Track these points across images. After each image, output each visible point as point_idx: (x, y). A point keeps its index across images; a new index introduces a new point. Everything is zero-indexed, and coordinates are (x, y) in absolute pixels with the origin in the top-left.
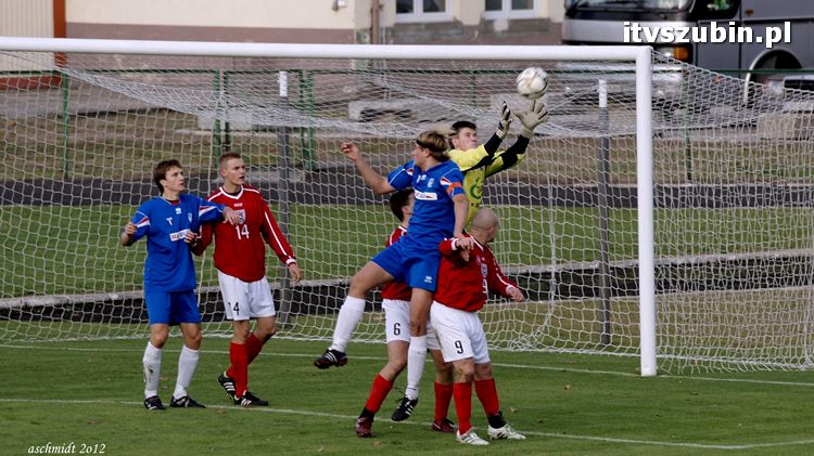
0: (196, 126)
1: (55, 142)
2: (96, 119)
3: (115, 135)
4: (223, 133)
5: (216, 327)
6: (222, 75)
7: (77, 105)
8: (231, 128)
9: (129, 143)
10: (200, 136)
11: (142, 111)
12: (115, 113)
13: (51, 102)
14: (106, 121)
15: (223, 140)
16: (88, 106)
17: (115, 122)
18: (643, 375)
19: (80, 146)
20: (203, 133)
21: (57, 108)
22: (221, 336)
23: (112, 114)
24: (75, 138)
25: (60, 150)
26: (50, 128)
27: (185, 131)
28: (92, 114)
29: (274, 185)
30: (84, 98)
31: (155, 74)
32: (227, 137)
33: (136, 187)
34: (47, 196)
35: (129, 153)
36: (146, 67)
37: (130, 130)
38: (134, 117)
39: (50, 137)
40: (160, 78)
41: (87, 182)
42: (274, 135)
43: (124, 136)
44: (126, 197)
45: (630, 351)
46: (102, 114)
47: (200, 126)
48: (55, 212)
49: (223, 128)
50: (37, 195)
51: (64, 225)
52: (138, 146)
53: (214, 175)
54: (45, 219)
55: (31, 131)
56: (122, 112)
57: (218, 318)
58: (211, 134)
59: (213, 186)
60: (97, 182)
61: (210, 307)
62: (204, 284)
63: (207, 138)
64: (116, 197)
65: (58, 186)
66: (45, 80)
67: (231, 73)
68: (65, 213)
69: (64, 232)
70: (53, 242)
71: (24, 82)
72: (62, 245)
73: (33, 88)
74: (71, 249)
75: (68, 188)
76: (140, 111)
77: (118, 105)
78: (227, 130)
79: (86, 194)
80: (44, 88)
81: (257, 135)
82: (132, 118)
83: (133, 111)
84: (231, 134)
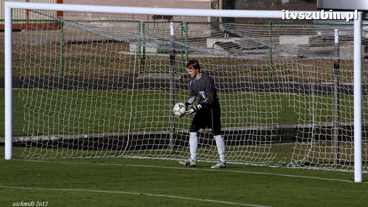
0: (128, 50)
1: (55, 57)
2: (77, 45)
3: (86, 54)
4: (142, 54)
5: (137, 153)
6: (142, 23)
7: (67, 38)
8: (146, 51)
9: (93, 58)
10: (130, 55)
11: (100, 42)
13: (54, 35)
14: (81, 46)
15: (142, 57)
17: (86, 47)
18: (355, 182)
19: (68, 59)
20: (132, 54)
21: (57, 39)
22: (140, 157)
23: (85, 43)
24: (66, 55)
25: (58, 61)
28: (74, 43)
29: (168, 80)
31: (108, 23)
32: (144, 55)
33: (96, 80)
34: (51, 84)
35: (93, 63)
36: (104, 19)
39: (53, 54)
41: (71, 77)
42: (168, 55)
43: (91, 54)
44: (91, 85)
45: (349, 169)
46: (80, 43)
47: (131, 50)
48: (55, 92)
49: (142, 50)
50: (46, 83)
51: (59, 99)
52: (98, 59)
53: (136, 75)
54: (50, 96)
55: (43, 51)
56: (90, 42)
57: (138, 148)
58: (135, 54)
59: (136, 81)
60: (76, 78)
61: (134, 143)
62: (131, 131)
63: (133, 56)
64: (85, 85)
65: (56, 79)
66: (51, 25)
67: (147, 22)
68: (60, 93)
69: (59, 103)
70: (53, 107)
71: (40, 25)
72: (58, 109)
73: (45, 29)
74: (62, 111)
75: (61, 80)
76: (99, 42)
77: (88, 38)
78: (144, 52)
79: (71, 83)
80: (50, 29)
81: (159, 55)
82: (94, 45)
83: (96, 41)
84: (146, 54)
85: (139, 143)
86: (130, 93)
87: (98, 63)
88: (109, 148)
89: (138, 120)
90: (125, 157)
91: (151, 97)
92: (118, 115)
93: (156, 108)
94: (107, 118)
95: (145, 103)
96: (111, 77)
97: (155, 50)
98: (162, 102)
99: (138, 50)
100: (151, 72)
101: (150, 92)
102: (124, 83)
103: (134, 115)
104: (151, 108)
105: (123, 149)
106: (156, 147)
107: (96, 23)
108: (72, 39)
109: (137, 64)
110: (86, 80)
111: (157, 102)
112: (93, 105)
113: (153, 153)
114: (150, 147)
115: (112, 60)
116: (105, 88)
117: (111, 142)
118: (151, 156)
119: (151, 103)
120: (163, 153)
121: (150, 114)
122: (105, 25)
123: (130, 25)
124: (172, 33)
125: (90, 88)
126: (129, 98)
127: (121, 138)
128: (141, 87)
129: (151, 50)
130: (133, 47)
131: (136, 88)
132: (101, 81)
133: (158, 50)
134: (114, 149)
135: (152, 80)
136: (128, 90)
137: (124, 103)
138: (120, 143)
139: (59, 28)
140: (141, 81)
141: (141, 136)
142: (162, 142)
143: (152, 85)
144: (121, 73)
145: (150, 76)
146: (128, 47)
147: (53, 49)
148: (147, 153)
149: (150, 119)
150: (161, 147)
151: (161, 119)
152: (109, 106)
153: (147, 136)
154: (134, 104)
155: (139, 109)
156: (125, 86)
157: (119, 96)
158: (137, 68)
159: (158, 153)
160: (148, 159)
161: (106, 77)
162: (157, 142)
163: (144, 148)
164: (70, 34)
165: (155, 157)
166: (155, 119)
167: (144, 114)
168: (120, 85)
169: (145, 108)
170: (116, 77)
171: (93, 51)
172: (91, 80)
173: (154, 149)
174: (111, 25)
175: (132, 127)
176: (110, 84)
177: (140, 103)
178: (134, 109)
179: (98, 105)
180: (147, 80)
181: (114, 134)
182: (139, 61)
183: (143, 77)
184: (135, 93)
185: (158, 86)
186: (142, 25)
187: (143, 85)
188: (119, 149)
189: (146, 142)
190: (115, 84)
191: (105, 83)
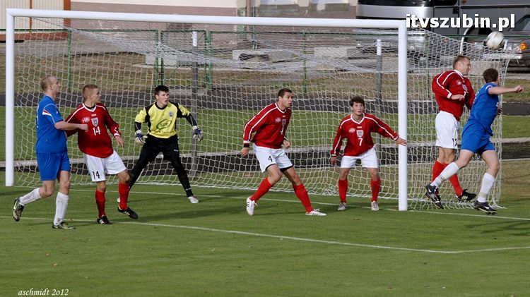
0: (144, 62)
1: (63, 70)
2: (87, 57)
3: (97, 67)
4: (160, 67)
5: (154, 178)
6: (159, 33)
7: (76, 50)
8: (164, 64)
9: (105, 71)
10: (146, 69)
11: (114, 53)
13: (62, 47)
14: (92, 59)
15: (160, 71)
16: (82, 50)
17: (97, 59)
18: (400, 210)
19: (77, 73)
20: (149, 67)
21: (64, 51)
22: (157, 184)
23: (96, 54)
24: (74, 68)
25: (65, 75)
26: (60, 62)
27: (137, 65)
28: (84, 55)
29: (189, 97)
30: (80, 45)
32: (162, 69)
33: (108, 97)
35: (105, 77)
36: (116, 28)
37: (106, 64)
38: (108, 57)
39: (60, 67)
40: (125, 35)
42: (189, 69)
43: (103, 68)
45: (393, 196)
46: (90, 55)
47: (147, 62)
49: (160, 63)
52: (110, 73)
55: (49, 64)
56: (101, 55)
57: (155, 173)
58: (153, 67)
63: (150, 69)
65: (64, 95)
66: (58, 34)
67: (165, 31)
68: (67, 111)
71: (46, 36)
73: (51, 39)
75: (69, 96)
76: (112, 53)
77: (99, 50)
78: (162, 65)
80: (57, 39)
81: (179, 68)
83: (108, 53)
84: (165, 67)
85: (157, 167)
87: (111, 78)
96: (126, 93)
97: (175, 63)
99: (155, 63)
102: (140, 99)
109: (155, 79)
113: (172, 179)
114: (169, 172)
115: (127, 74)
116: (119, 106)
118: (170, 183)
122: (119, 34)
124: (195, 44)
129: (171, 62)
130: (150, 59)
132: (114, 98)
133: (179, 62)
139: (67, 38)
144: (137, 88)
146: (145, 59)
148: (166, 178)
152: (123, 126)
156: (141, 104)
158: (154, 83)
160: (166, 185)
161: (120, 94)
163: (162, 173)
165: (174, 183)
168: (135, 102)
170: (131, 93)
176: (124, 101)
181: (128, 158)
182: (157, 75)
186: (159, 35)
190: (130, 102)
191: (119, 100)
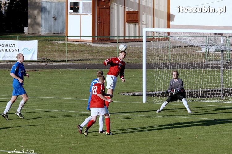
1: (166, 54)
3: (181, 52)
4: (208, 52)
5: (205, 99)
6: (207, 38)
8: (209, 50)
9: (184, 54)
10: (201, 53)
12: (181, 47)
13: (166, 43)
14: (178, 49)
17: (181, 49)
19: (172, 55)
20: (203, 52)
21: (167, 45)
22: (207, 101)
27: (198, 51)
28: (175, 47)
31: (191, 37)
33: (185, 65)
34: (164, 67)
36: (189, 35)
41: (173, 64)
44: (182, 67)
46: (178, 47)
47: (202, 50)
48: (165, 71)
49: (208, 50)
50: (161, 66)
51: (168, 73)
52: (186, 55)
53: (204, 62)
54: (163, 72)
55: (161, 51)
56: (183, 46)
57: (205, 97)
58: (204, 52)
59: (204, 65)
60: (176, 63)
61: (203, 94)
62: (202, 89)
63: (203, 53)
64: (180, 67)
65: (166, 64)
66: (164, 38)
67: (210, 37)
68: (168, 71)
69: (167, 75)
70: (165, 78)
71: (159, 39)
72: (167, 79)
73: (161, 41)
74: (169, 80)
75: (168, 65)
76: (187, 46)
77: (182, 45)
78: (208, 51)
79: (173, 66)
80: (164, 41)
81: (216, 52)
82: (185, 48)
83: (185, 46)
84: (209, 52)
85: (206, 94)
86: (201, 71)
88: (192, 97)
89: (205, 84)
90: (199, 101)
91: (212, 72)
92: (195, 81)
93: (214, 78)
94: (190, 82)
95: (209, 75)
96: (192, 63)
97: (214, 50)
98: (217, 75)
99: (205, 50)
100: (212, 61)
101: (211, 70)
102: (199, 66)
103: (203, 81)
104: (211, 78)
105: (199, 98)
106: (214, 97)
107: (185, 38)
108: (174, 45)
109: (205, 57)
110: (180, 65)
111: (214, 75)
112: (184, 77)
113: (213, 99)
114: (211, 97)
115: (193, 55)
116: (189, 69)
117: (192, 94)
118: (212, 101)
119: (211, 75)
120: (218, 99)
121: (211, 80)
122: (190, 38)
123: (202, 38)
125: (182, 68)
126: (201, 73)
127: (197, 92)
128: (207, 68)
129: (212, 50)
131: (204, 68)
132: (187, 65)
133: (215, 50)
134: (194, 97)
135: (212, 64)
136: (200, 69)
137: (198, 75)
138: (197, 95)
139: (168, 40)
140: (207, 65)
141: (207, 91)
142: (217, 94)
143: (212, 67)
144: (198, 61)
145: (211, 62)
146: (201, 48)
147: (165, 50)
148: (210, 99)
149: (211, 83)
150: (216, 97)
151: (216, 83)
152: (191, 77)
153: (209, 91)
154: (203, 76)
155: (206, 78)
156: (199, 68)
157: (196, 72)
158: (205, 59)
159: (215, 99)
160: (210, 102)
161: (190, 63)
162: (214, 94)
163: (208, 97)
164: (173, 43)
165: (214, 101)
166: (213, 83)
167: (208, 81)
168: (197, 67)
169: (208, 78)
170: (195, 63)
171: (184, 51)
172: (183, 65)
173: (213, 97)
174: (192, 38)
175: (202, 87)
176: (192, 67)
177: (206, 75)
178: (203, 79)
179: (186, 77)
180: (209, 64)
181: (194, 90)
182: (206, 55)
183: (208, 63)
184: (204, 71)
185: (215, 67)
186: (207, 39)
187: (208, 67)
188: (196, 98)
189: (209, 94)
190: (194, 67)
191: (190, 66)
